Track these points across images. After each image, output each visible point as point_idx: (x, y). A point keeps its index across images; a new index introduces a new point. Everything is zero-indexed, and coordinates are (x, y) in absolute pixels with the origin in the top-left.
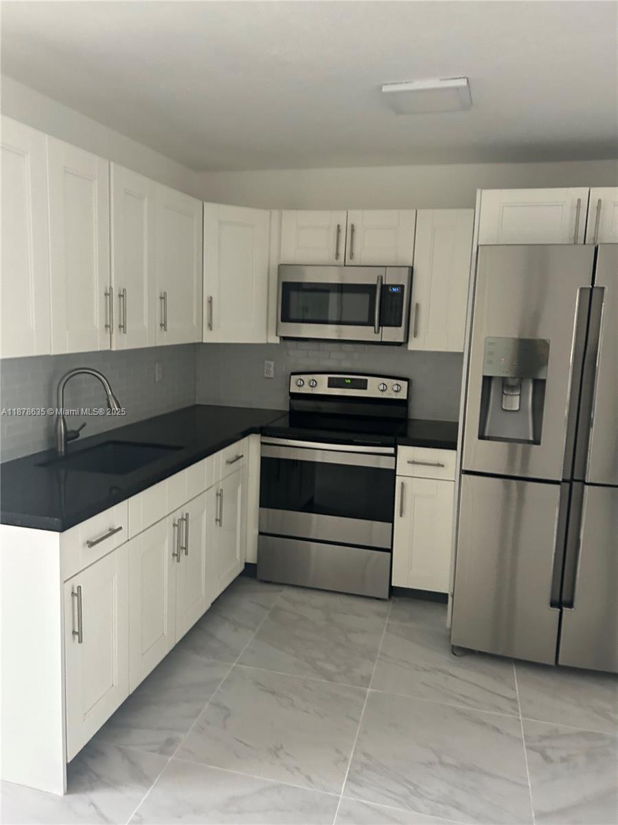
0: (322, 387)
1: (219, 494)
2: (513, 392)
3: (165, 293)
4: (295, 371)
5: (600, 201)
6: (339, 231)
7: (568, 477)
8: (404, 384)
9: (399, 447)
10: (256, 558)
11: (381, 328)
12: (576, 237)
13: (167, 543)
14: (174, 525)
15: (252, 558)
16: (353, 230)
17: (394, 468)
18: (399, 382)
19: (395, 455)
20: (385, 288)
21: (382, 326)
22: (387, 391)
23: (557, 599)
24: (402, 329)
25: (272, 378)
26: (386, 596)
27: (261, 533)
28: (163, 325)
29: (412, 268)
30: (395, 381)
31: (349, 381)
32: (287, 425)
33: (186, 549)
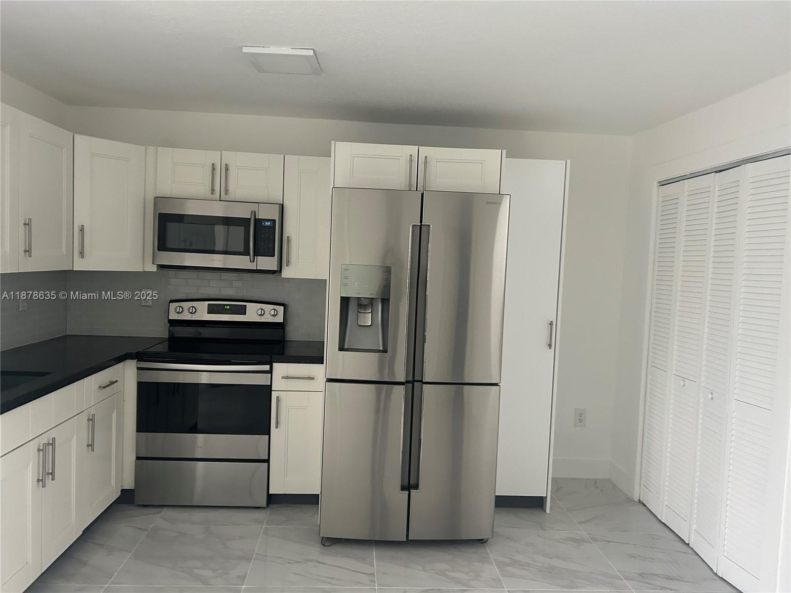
0: (202, 313)
1: (91, 420)
2: (365, 310)
3: (30, 220)
4: (174, 298)
5: (426, 157)
6: (214, 169)
7: (411, 379)
8: (281, 309)
9: (275, 365)
10: (133, 484)
11: (256, 257)
12: (410, 185)
13: (30, 468)
14: (39, 450)
15: (129, 484)
16: (227, 170)
17: (269, 384)
18: (276, 307)
19: (270, 372)
20: (258, 222)
21: (257, 256)
22: (265, 316)
23: (407, 483)
24: (275, 259)
25: (150, 306)
26: (264, 504)
27: (138, 458)
28: (28, 251)
29: (283, 205)
30: (272, 307)
31: (228, 307)
32: (166, 350)
33: (52, 474)
